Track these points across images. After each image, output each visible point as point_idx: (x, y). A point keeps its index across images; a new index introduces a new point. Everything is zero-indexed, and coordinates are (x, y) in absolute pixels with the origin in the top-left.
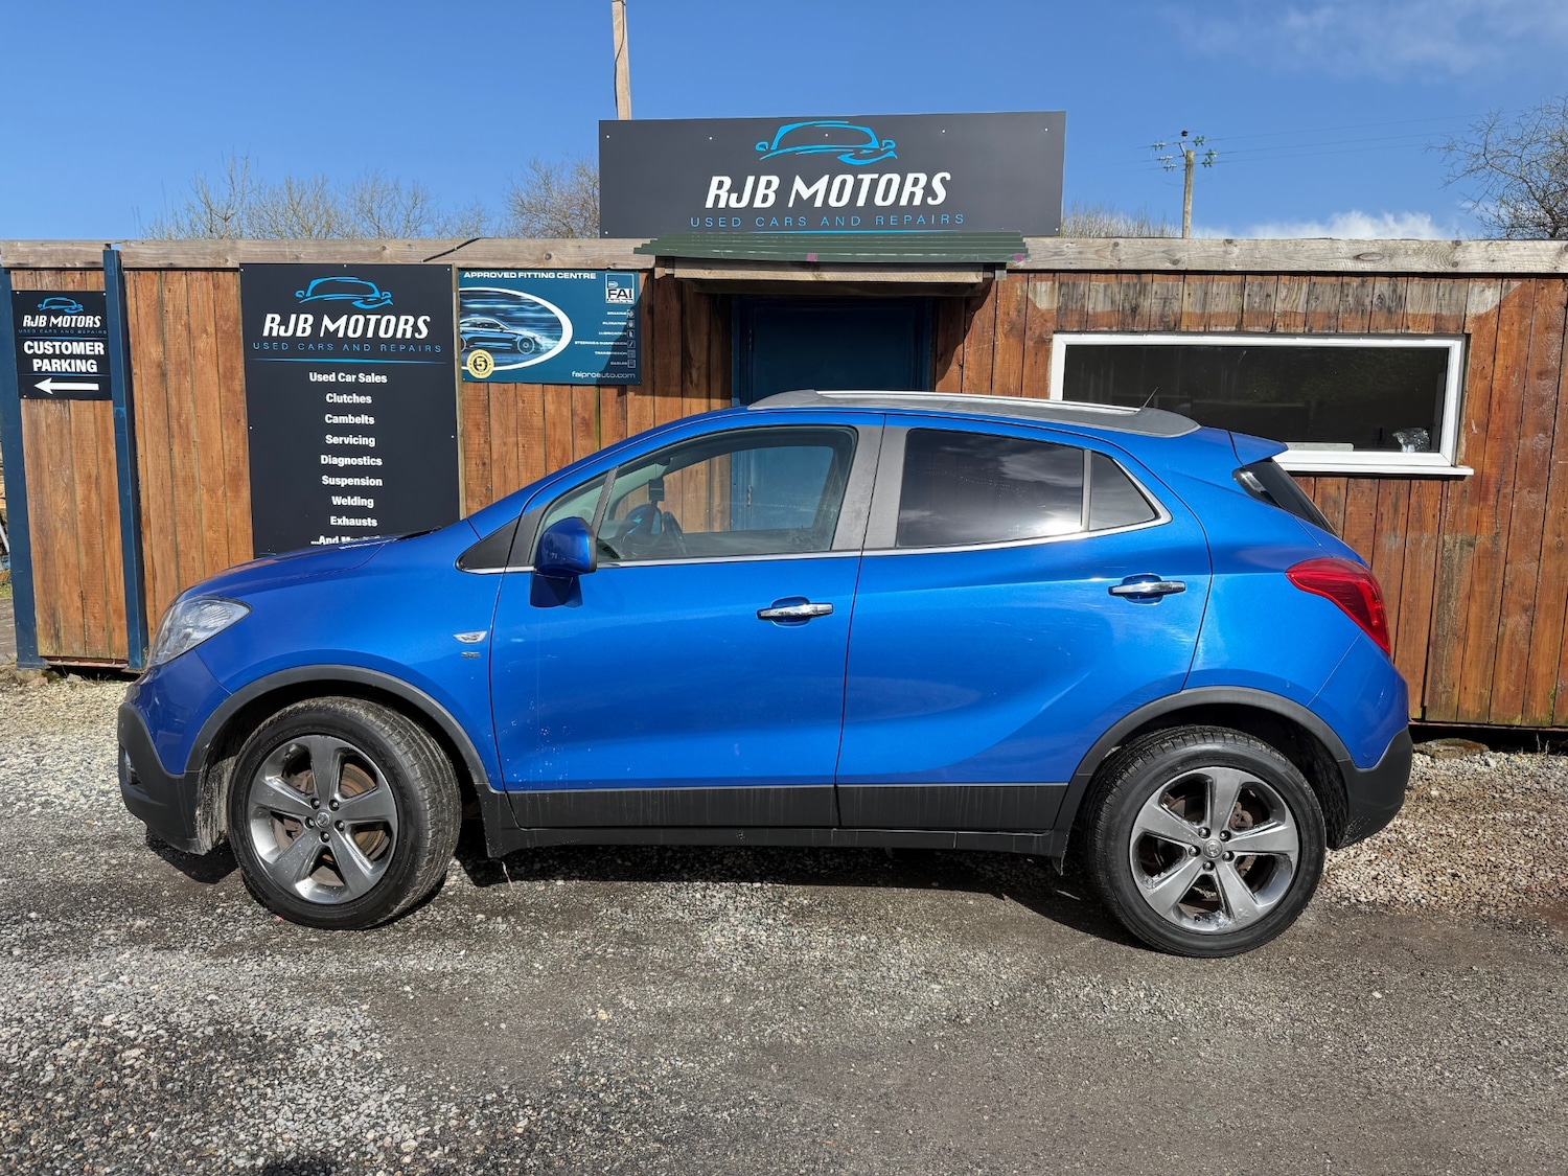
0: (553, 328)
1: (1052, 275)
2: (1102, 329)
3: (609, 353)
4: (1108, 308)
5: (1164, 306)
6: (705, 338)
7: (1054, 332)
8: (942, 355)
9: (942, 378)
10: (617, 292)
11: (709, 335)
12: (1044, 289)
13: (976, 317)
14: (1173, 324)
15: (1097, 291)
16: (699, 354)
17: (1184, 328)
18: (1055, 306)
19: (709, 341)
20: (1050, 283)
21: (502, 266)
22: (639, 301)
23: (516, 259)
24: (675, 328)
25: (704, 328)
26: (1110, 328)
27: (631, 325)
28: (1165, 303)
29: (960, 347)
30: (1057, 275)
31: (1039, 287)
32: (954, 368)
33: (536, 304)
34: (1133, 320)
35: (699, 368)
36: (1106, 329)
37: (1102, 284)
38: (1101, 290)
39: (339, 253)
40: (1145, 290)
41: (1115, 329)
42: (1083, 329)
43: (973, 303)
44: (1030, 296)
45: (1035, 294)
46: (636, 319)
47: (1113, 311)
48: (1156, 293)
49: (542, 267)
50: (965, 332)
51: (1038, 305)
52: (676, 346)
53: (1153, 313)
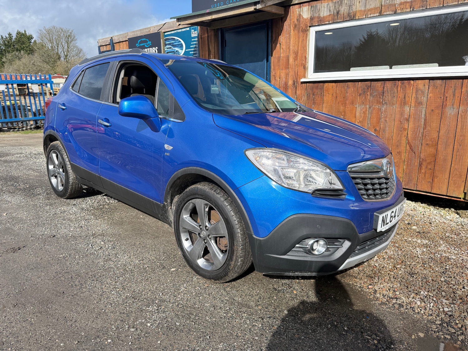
0: (181, 46)
1: (308, 3)
2: (326, 23)
3: (193, 52)
4: (328, 14)
5: (349, 9)
6: (213, 44)
7: (310, 27)
8: (274, 41)
9: (275, 49)
10: (194, 33)
11: (214, 43)
12: (305, 10)
13: (284, 25)
14: (353, 16)
15: (324, 7)
16: (212, 51)
17: (357, 18)
18: (309, 16)
19: (214, 45)
20: (308, 7)
21: (171, 30)
22: (198, 35)
23: (173, 27)
24: (206, 42)
25: (213, 42)
26: (329, 22)
27: (197, 43)
28: (350, 7)
29: (280, 36)
30: (310, 3)
31: (304, 9)
32: (278, 45)
33: (178, 40)
34: (337, 17)
35: (212, 55)
36: (328, 23)
37: (326, 4)
38: (326, 6)
39: (143, 32)
40: (342, 4)
41: (331, 22)
42: (319, 24)
43: (284, 19)
44: (301, 13)
45: (303, 13)
46: (198, 41)
47: (330, 15)
48: (346, 4)
49: (178, 28)
50: (282, 31)
51: (304, 17)
52: (207, 48)
53: (345, 13)
